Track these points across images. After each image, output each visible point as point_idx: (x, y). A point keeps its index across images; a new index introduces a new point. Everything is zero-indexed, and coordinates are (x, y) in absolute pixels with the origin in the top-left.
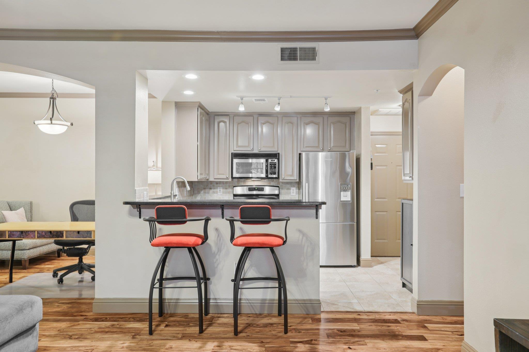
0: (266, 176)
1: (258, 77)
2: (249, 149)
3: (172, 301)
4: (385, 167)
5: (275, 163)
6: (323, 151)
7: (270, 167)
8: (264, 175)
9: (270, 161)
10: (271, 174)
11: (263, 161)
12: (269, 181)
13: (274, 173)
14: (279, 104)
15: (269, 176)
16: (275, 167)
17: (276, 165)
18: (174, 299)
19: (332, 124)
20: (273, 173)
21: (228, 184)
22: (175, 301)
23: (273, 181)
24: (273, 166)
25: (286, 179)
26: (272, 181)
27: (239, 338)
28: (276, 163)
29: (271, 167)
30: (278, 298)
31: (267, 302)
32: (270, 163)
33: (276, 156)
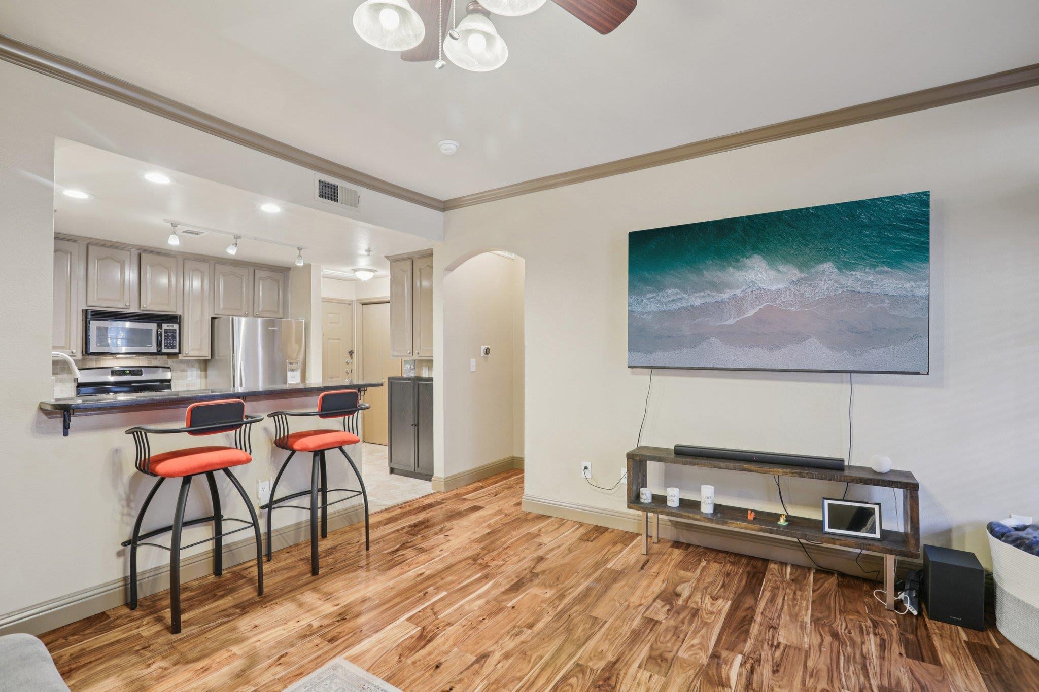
0: (158, 351)
1: (271, 208)
2: (122, 305)
3: (147, 575)
4: (338, 341)
5: (174, 330)
6: (246, 316)
7: (165, 336)
8: (154, 349)
9: (165, 326)
10: (167, 347)
11: (153, 327)
12: (147, 358)
13: (173, 347)
14: (236, 245)
15: (164, 351)
16: (174, 337)
17: (175, 333)
18: (150, 570)
19: (261, 281)
20: (170, 346)
21: (59, 366)
22: (152, 574)
23: (156, 359)
24: (171, 335)
25: (190, 355)
26: (153, 359)
27: (323, 577)
28: (176, 330)
29: (167, 337)
30: (310, 518)
31: (303, 525)
32: (165, 329)
33: (174, 319)
